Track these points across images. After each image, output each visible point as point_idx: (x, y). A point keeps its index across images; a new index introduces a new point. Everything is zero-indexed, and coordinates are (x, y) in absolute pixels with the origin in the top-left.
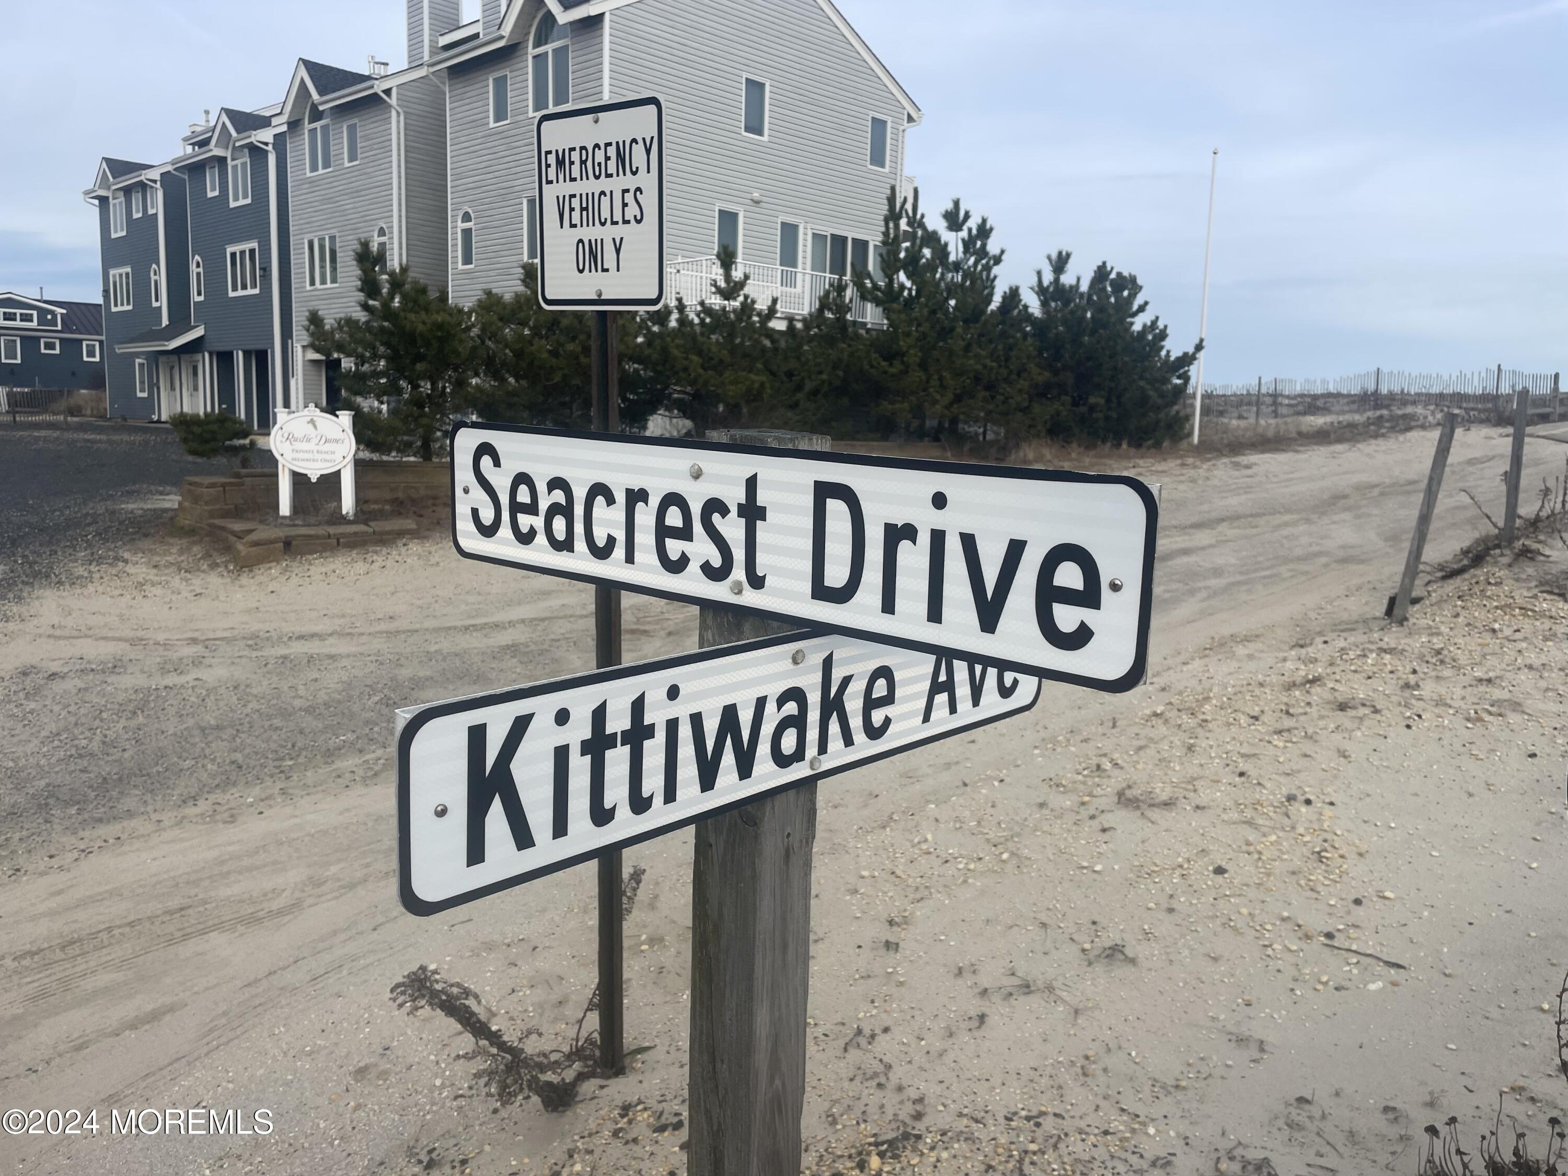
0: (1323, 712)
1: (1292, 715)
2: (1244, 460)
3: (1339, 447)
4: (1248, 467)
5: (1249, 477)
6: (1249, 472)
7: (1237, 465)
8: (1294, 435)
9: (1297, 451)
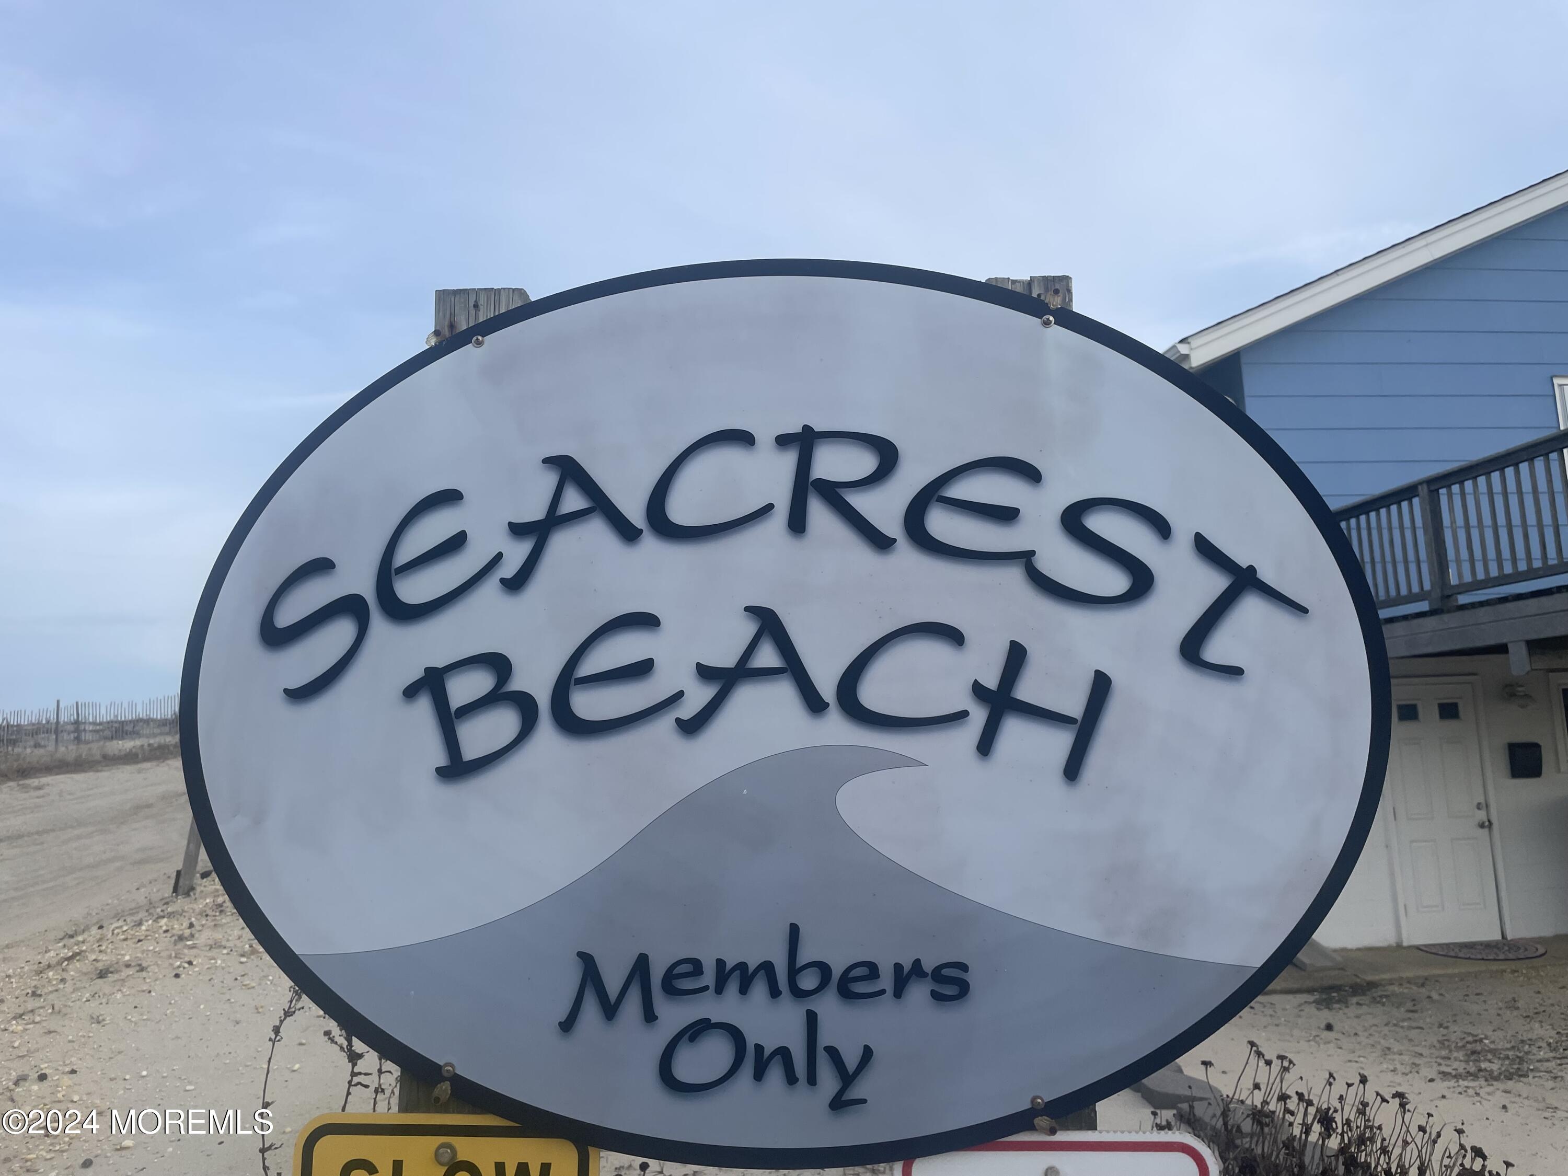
0: (79, 984)
1: (40, 996)
2: (34, 782)
3: (147, 765)
4: (39, 788)
5: (38, 797)
6: (41, 792)
7: (25, 788)
8: (98, 757)
9: (98, 771)
